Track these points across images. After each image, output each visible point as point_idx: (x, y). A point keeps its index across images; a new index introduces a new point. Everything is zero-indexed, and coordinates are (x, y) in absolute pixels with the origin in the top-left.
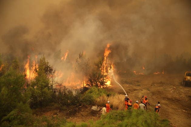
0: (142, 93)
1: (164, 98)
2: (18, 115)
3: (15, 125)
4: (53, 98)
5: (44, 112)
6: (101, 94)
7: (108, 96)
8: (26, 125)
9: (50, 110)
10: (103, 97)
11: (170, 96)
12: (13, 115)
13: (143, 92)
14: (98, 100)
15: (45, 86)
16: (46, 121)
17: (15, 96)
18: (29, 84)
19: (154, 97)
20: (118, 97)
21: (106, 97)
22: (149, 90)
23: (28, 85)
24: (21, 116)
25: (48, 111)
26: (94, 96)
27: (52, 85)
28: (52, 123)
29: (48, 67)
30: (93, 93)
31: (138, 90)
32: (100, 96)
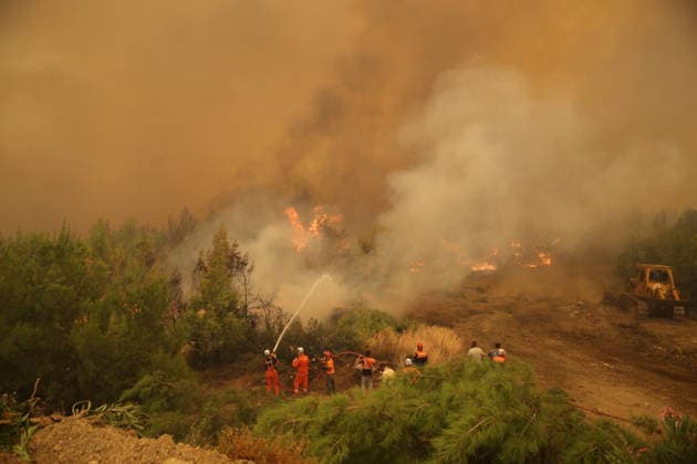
0: (493, 322)
1: (552, 333)
2: (160, 386)
3: (155, 411)
4: (249, 339)
5: (226, 378)
6: (379, 326)
7: (399, 330)
8: (183, 412)
9: (243, 374)
10: (386, 334)
11: (567, 327)
12: (148, 386)
13: (493, 317)
14: (372, 342)
15: (229, 309)
16: (235, 401)
17: (149, 335)
18: (186, 304)
19: (526, 331)
20: (428, 333)
21: (393, 336)
22: (510, 313)
23: (182, 307)
24: (170, 387)
25: (237, 377)
26: (360, 333)
27: (246, 306)
28: (251, 406)
29: (234, 255)
30: (357, 323)
31: (482, 313)
32: (377, 332)
